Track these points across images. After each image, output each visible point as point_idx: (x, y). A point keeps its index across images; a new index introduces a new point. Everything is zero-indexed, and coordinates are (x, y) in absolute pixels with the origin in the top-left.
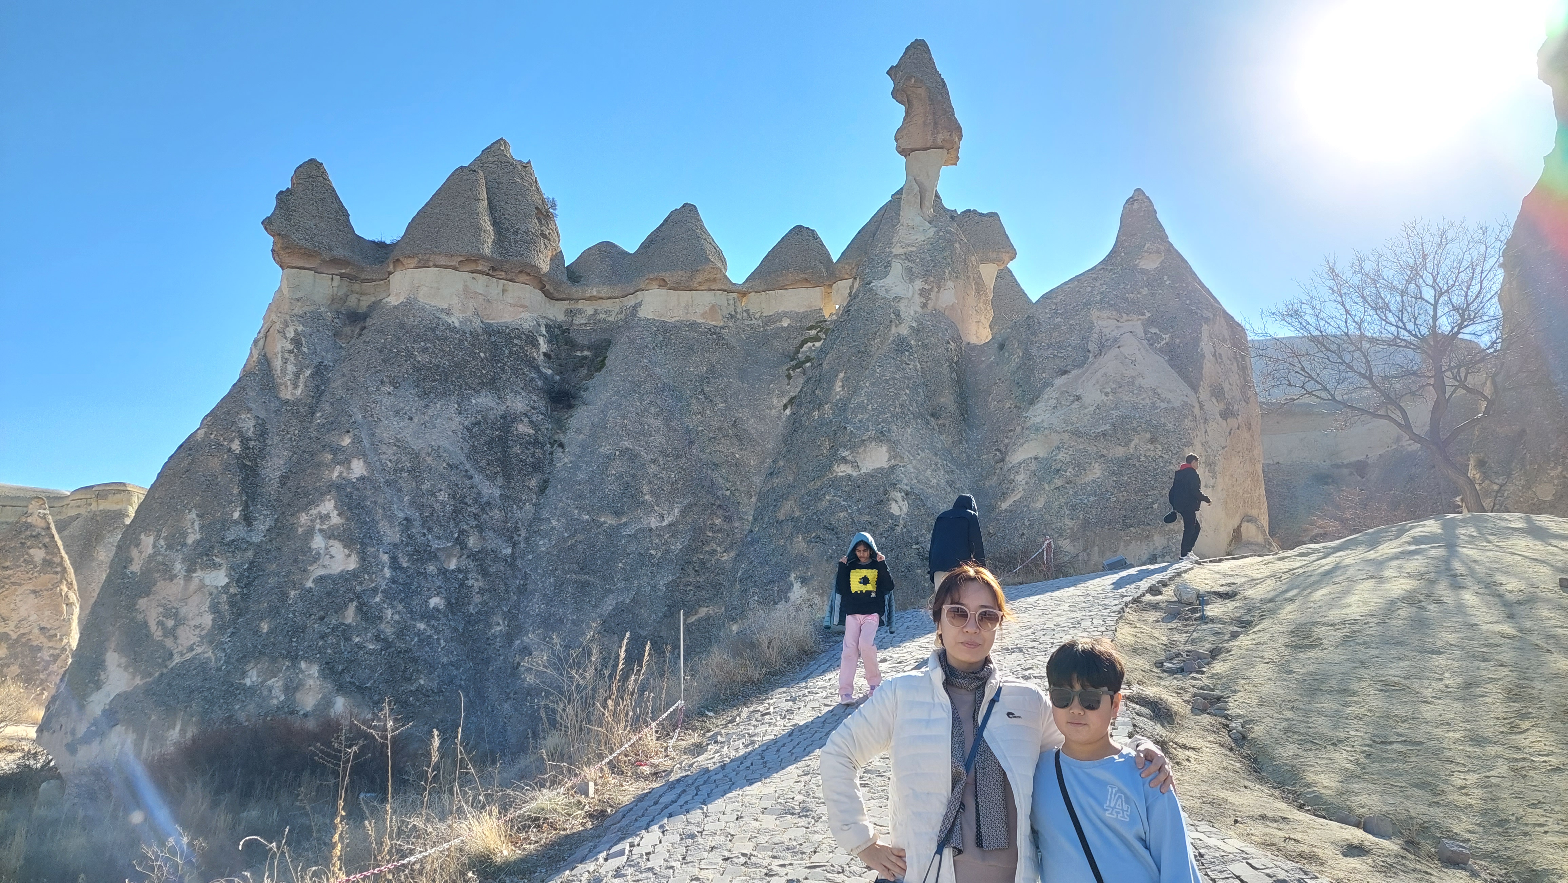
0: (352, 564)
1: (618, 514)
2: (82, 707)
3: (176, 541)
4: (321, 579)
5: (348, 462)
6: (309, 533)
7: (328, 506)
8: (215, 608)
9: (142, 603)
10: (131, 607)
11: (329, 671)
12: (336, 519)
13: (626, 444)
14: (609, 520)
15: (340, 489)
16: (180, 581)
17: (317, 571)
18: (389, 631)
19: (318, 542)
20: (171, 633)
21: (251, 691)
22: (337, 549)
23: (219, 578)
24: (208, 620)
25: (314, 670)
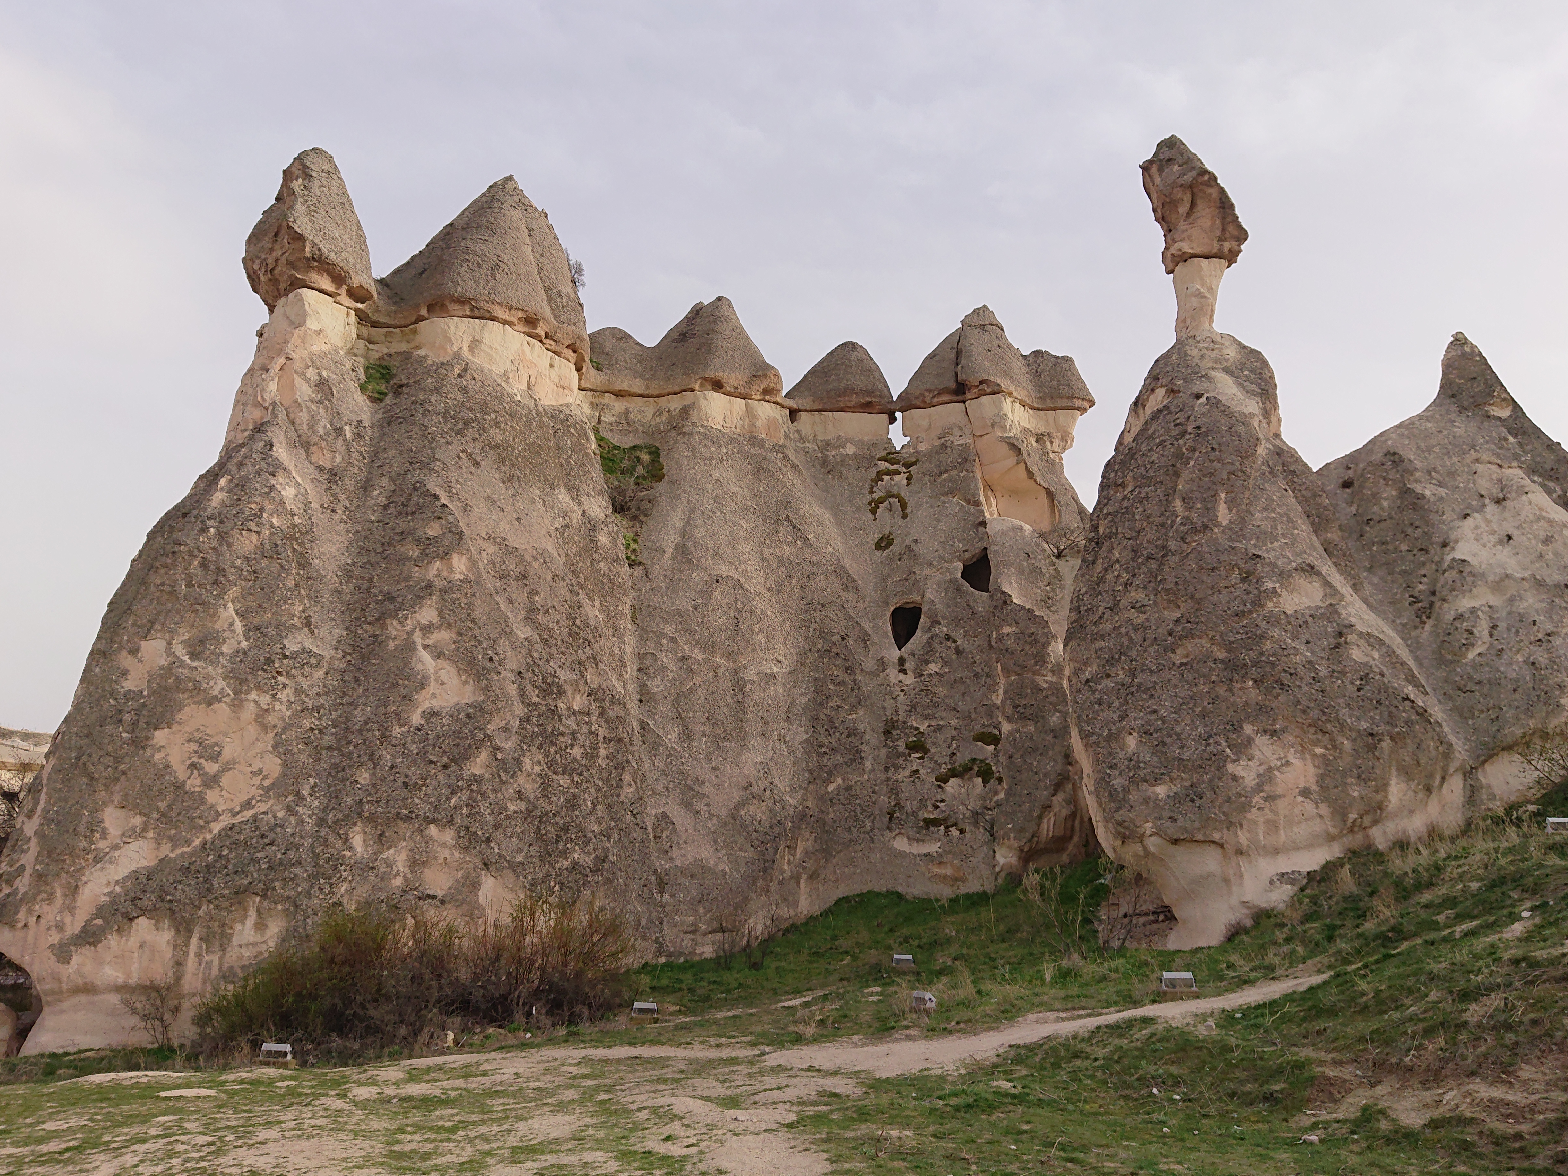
0: (470, 696)
4: (432, 714)
5: (444, 560)
6: (408, 648)
8: (281, 747)
9: (160, 736)
10: (141, 741)
12: (441, 632)
16: (223, 706)
17: (425, 703)
19: (423, 662)
20: (214, 781)
21: (362, 867)
23: (282, 706)
24: (271, 764)
25: (449, 837)
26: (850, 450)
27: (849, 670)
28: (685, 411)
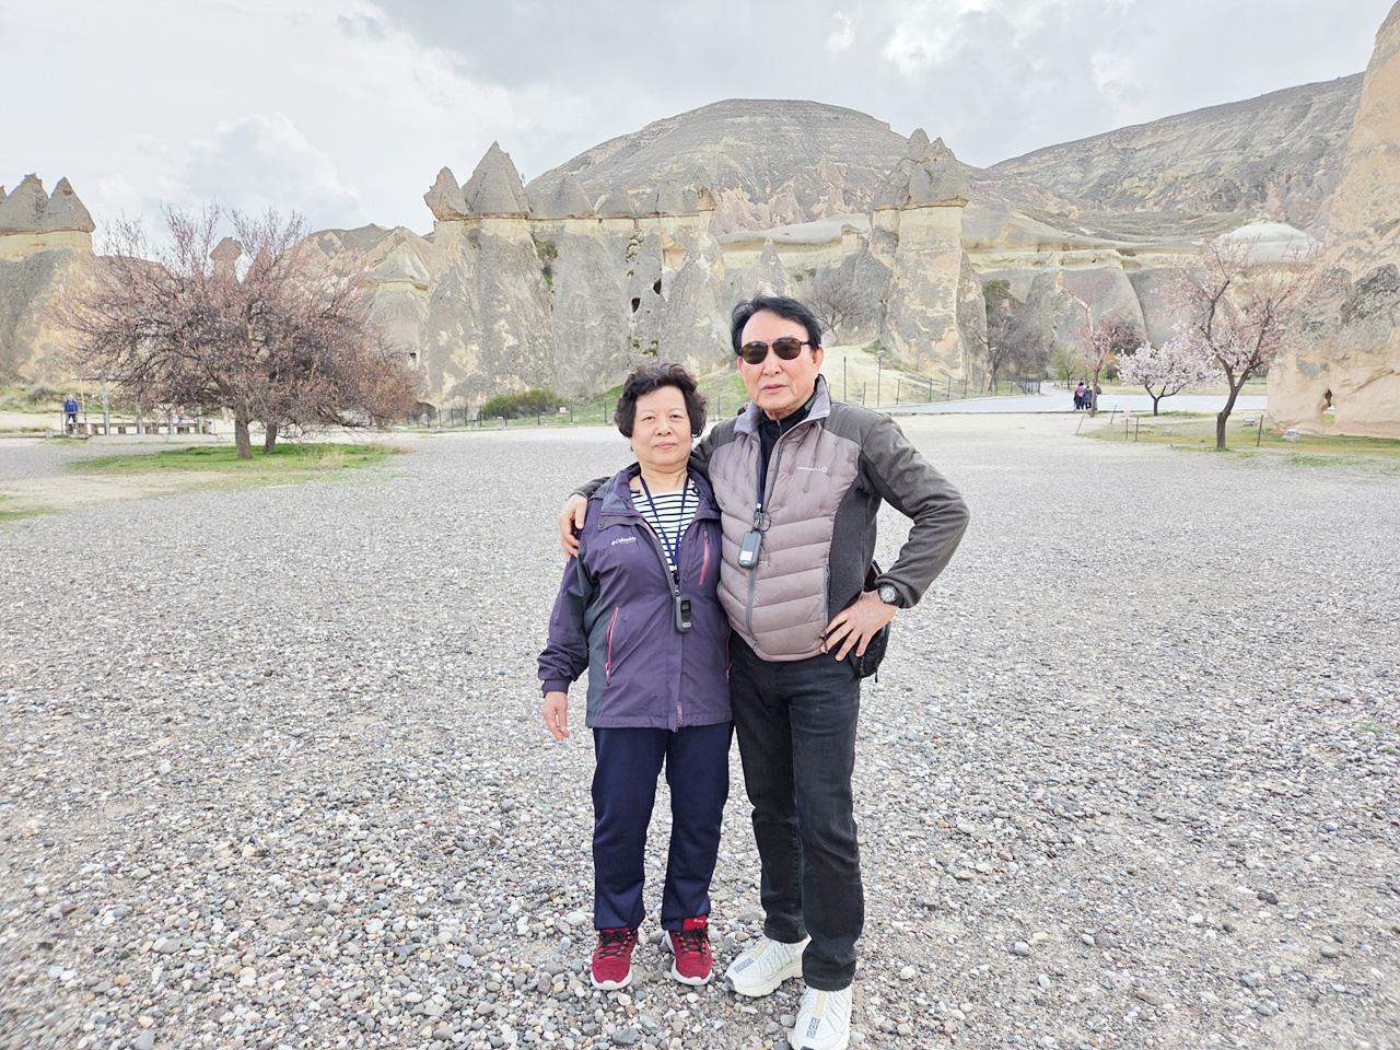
0: (516, 342)
1: (582, 320)
2: (441, 390)
3: (455, 334)
4: (508, 347)
5: (504, 306)
6: (500, 331)
7: (503, 322)
8: (477, 357)
9: (451, 356)
10: (448, 357)
11: (521, 378)
12: (507, 326)
13: (578, 292)
14: (580, 323)
15: (504, 315)
16: (463, 349)
17: (506, 345)
18: (533, 365)
19: (504, 334)
20: (464, 366)
21: (500, 384)
22: (510, 337)
23: (475, 348)
24: (476, 361)
25: (517, 378)
26: (620, 235)
27: (617, 322)
28: (563, 228)
